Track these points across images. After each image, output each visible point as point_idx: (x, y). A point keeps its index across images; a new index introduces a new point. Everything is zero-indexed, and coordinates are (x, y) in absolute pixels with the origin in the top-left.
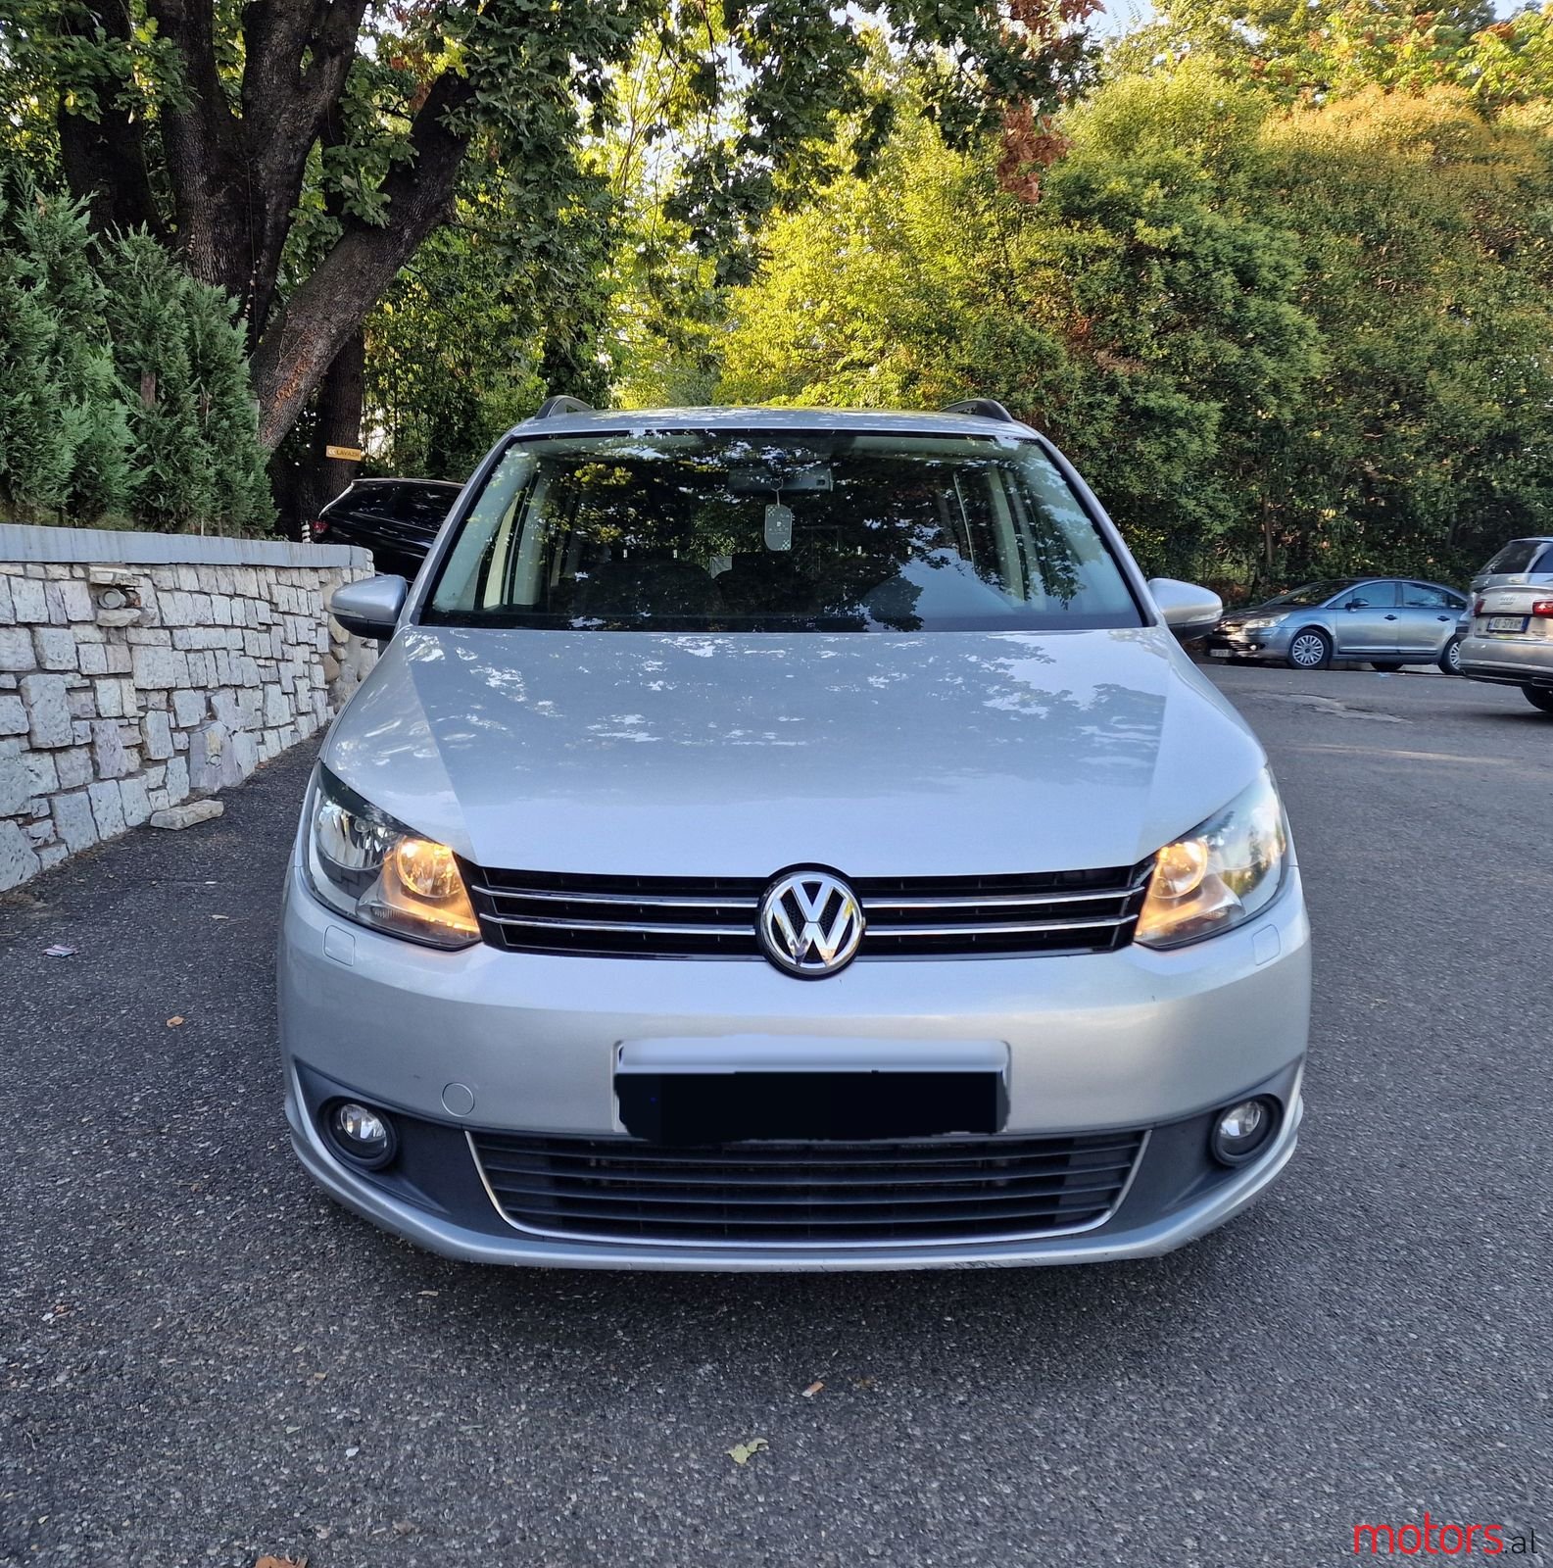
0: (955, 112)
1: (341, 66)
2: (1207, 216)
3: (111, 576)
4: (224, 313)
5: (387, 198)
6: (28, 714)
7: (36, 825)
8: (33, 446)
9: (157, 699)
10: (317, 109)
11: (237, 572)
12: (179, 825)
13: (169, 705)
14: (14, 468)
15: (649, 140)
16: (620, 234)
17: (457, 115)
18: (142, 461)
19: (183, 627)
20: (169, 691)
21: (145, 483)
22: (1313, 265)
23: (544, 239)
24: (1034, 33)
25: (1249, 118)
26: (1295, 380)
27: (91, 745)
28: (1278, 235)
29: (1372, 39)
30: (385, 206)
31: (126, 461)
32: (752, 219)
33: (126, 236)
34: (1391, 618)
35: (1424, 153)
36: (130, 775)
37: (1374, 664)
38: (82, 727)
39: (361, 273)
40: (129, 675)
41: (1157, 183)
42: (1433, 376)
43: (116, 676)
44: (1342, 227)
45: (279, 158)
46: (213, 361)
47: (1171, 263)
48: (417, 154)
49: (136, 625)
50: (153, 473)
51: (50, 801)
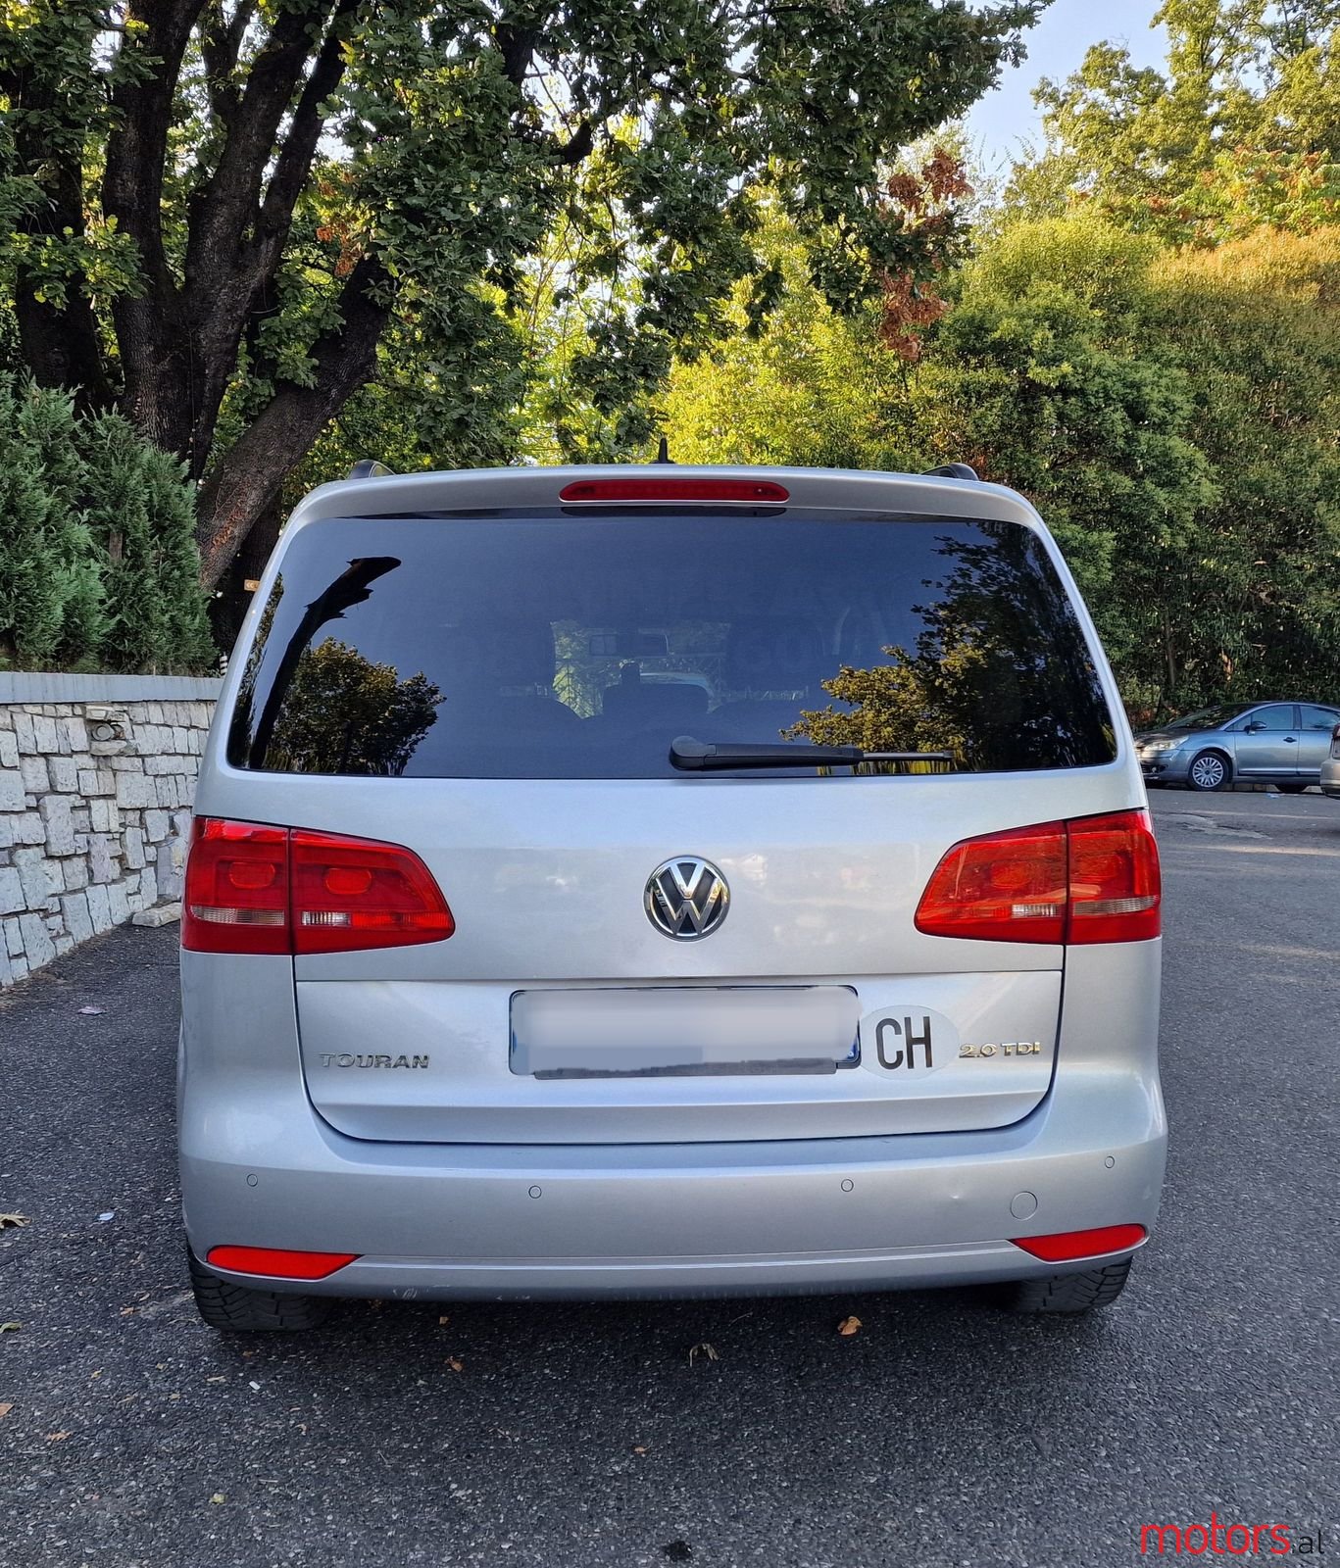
0: (839, 281)
1: (274, 249)
2: (1098, 357)
3: (104, 713)
4: (177, 476)
5: (315, 361)
6: (45, 828)
7: (51, 919)
8: (34, 604)
9: (133, 817)
10: (254, 283)
11: (192, 706)
12: (157, 923)
13: (141, 823)
14: (19, 622)
15: (557, 304)
16: (530, 375)
17: (382, 288)
18: (111, 613)
19: (152, 755)
20: (142, 810)
21: (113, 630)
22: (1201, 400)
23: (463, 411)
24: (910, 210)
25: (1136, 259)
26: (1188, 509)
27: (87, 855)
28: (1166, 372)
29: (1262, 177)
30: (314, 368)
31: (100, 612)
32: (649, 385)
33: (100, 417)
34: (1290, 740)
35: (1310, 292)
36: (114, 881)
37: (1278, 786)
38: (81, 839)
39: (291, 430)
40: (112, 797)
41: (1047, 324)
42: (1321, 507)
43: (104, 797)
44: (1230, 366)
45: (219, 328)
46: (167, 519)
47: (1063, 399)
48: (344, 322)
49: (121, 754)
50: (120, 622)
51: (60, 900)
